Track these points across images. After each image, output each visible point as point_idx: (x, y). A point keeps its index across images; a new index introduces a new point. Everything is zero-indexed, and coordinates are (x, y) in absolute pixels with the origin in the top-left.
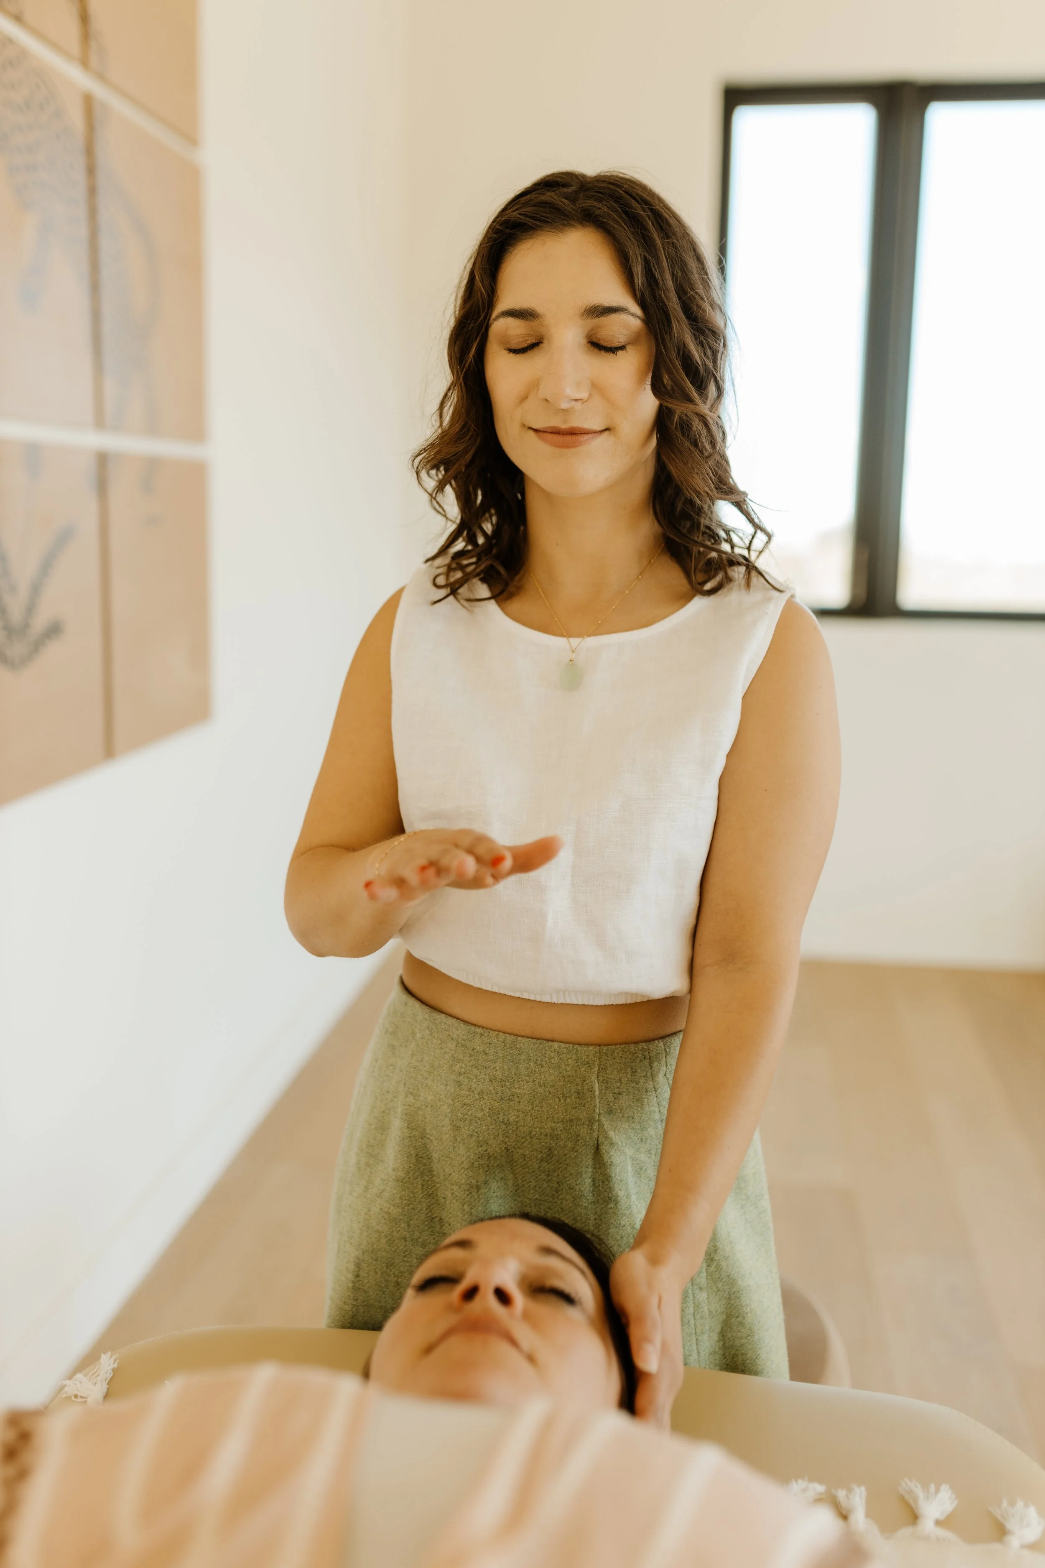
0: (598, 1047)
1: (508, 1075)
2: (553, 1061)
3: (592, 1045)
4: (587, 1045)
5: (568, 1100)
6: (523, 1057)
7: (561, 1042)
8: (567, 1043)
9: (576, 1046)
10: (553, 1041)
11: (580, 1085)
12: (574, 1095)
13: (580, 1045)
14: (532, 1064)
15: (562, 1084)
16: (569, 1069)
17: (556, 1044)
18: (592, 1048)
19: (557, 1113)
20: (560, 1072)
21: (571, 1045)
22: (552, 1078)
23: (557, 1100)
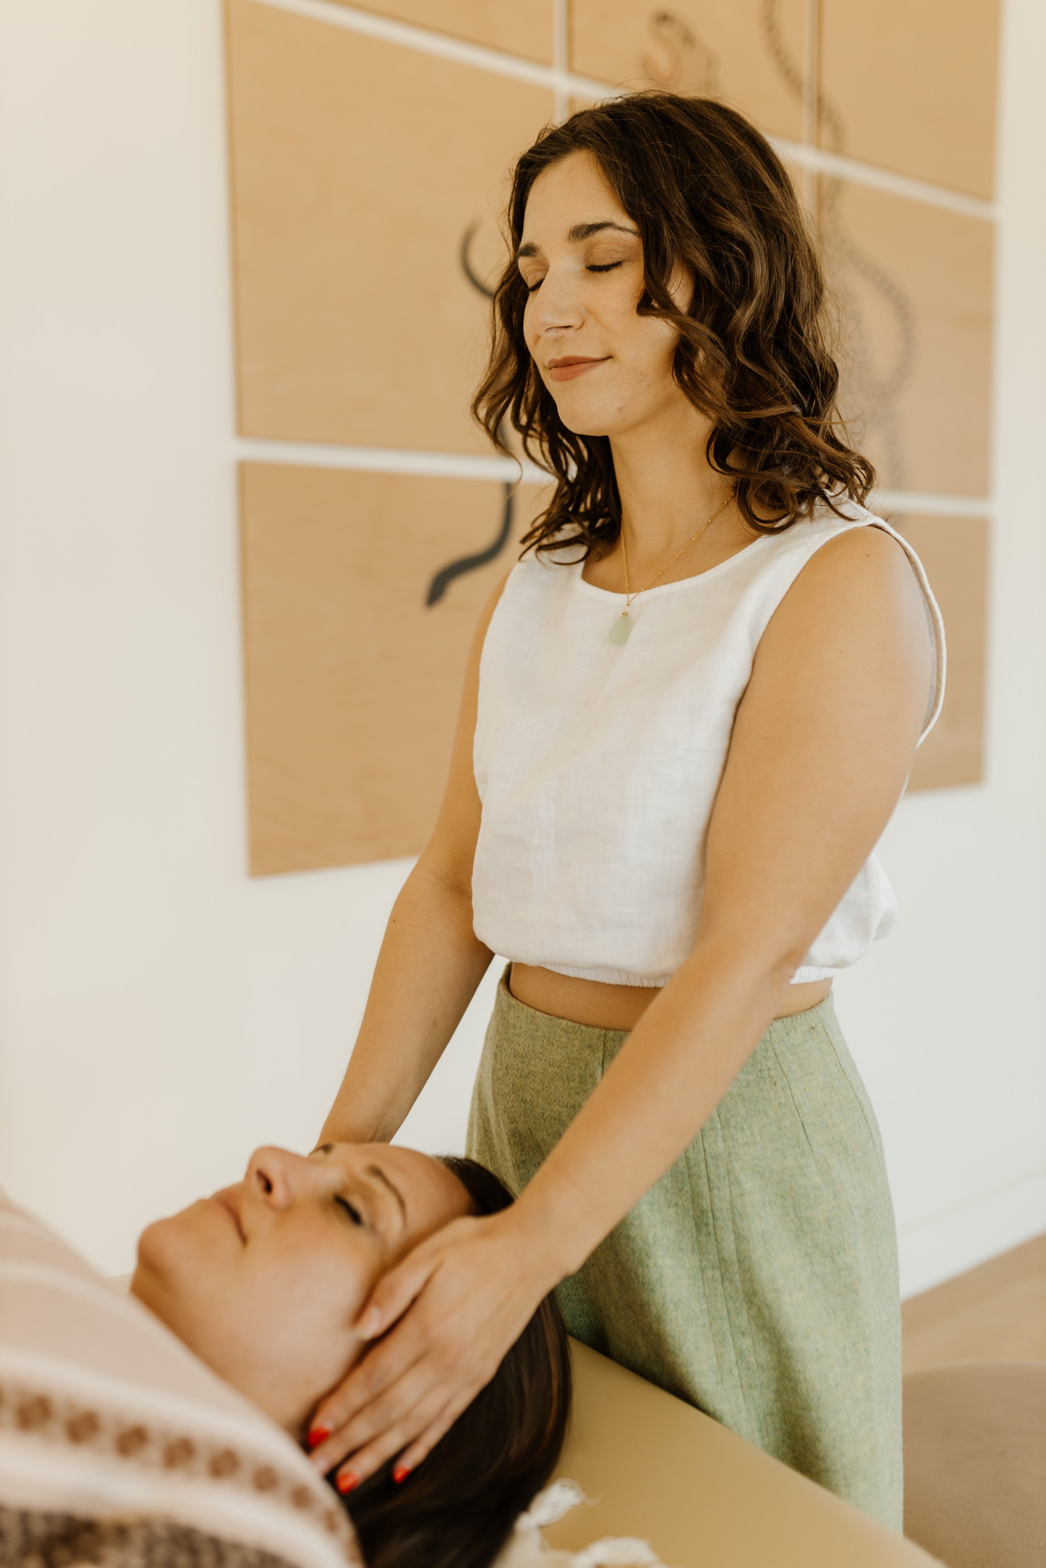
0: (604, 1031)
1: (528, 1052)
2: (562, 1040)
3: (598, 1027)
4: (594, 1026)
5: (572, 1084)
6: (539, 1033)
7: (570, 1020)
8: (575, 1022)
9: (583, 1026)
10: (563, 1018)
11: (583, 1069)
12: (577, 1079)
13: (587, 1025)
14: (545, 1041)
15: (567, 1065)
16: (575, 1050)
17: (565, 1022)
18: (597, 1030)
19: (563, 1097)
20: (567, 1053)
21: (578, 1025)
22: (559, 1058)
23: (562, 1082)
